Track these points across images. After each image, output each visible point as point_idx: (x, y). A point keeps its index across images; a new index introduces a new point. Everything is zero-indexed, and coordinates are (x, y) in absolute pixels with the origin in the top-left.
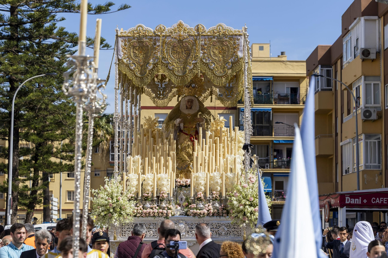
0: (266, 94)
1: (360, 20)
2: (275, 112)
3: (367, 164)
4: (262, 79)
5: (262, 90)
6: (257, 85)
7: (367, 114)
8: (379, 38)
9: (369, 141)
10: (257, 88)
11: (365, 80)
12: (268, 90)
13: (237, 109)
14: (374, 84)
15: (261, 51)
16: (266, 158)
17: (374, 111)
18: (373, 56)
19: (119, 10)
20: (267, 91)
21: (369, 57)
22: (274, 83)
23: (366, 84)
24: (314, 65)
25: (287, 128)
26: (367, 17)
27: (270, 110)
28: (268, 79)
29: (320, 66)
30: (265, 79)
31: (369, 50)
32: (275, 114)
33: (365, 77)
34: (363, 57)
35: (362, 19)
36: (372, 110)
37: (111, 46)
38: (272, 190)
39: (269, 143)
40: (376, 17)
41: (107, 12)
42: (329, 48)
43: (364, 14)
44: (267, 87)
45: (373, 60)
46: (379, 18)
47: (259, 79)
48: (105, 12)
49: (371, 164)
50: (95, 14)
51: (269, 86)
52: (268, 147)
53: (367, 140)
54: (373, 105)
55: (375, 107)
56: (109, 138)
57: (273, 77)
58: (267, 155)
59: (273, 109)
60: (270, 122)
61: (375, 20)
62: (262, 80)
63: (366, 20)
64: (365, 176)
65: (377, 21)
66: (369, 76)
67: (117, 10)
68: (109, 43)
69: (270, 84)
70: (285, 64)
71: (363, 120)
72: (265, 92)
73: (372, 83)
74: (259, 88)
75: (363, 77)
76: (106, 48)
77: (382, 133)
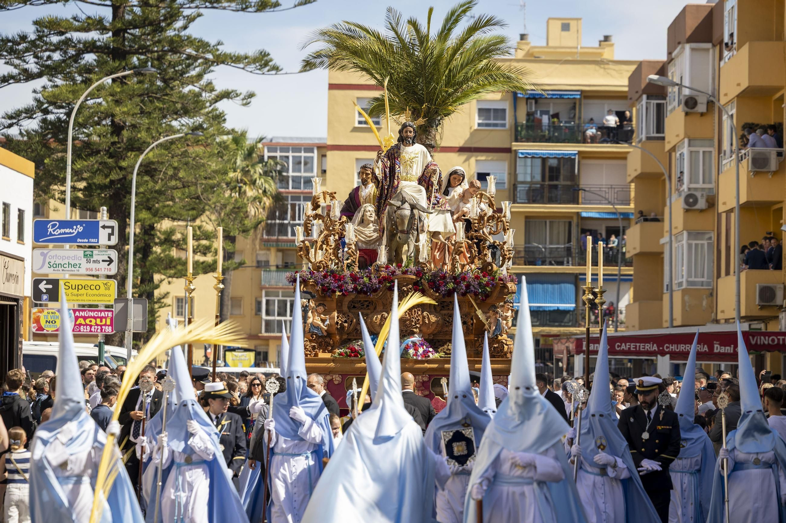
0: (567, 125)
1: (683, 48)
2: (584, 158)
3: (690, 279)
4: (561, 95)
5: (561, 116)
6: (551, 105)
7: (691, 200)
8: (714, 79)
9: (694, 242)
10: (551, 113)
11: (689, 145)
12: (572, 115)
13: (513, 152)
14: (704, 152)
15: (565, 33)
16: (567, 245)
17: (702, 195)
18: (701, 108)
19: (295, 6)
20: (570, 118)
21: (696, 109)
22: (583, 101)
23: (691, 152)
24: (637, 92)
25: (607, 190)
26: (694, 45)
27: (575, 154)
28: (572, 97)
29: (644, 97)
30: (566, 95)
31: (697, 98)
32: (584, 162)
33: (690, 141)
34: (686, 109)
35: (688, 47)
36: (698, 194)
37: (282, 70)
38: (576, 307)
39: (572, 217)
40: (709, 45)
41: (275, 9)
42: (661, 65)
43: (690, 40)
44: (570, 110)
45: (702, 114)
46: (714, 46)
47: (555, 95)
48: (272, 10)
49: (696, 280)
50: (255, 12)
51: (574, 108)
52: (570, 223)
53: (690, 242)
54: (700, 185)
55: (703, 189)
56: (267, 204)
57: (582, 91)
58: (569, 241)
59: (580, 153)
60: (573, 178)
61: (708, 50)
62: (561, 97)
63: (693, 49)
64: (686, 298)
65: (711, 51)
66: (695, 139)
67: (293, 6)
68: (278, 64)
69: (575, 103)
70: (605, 69)
71: (684, 209)
72: (566, 120)
73: (701, 150)
74: (556, 112)
75: (686, 141)
76: (274, 72)
77: (713, 230)
